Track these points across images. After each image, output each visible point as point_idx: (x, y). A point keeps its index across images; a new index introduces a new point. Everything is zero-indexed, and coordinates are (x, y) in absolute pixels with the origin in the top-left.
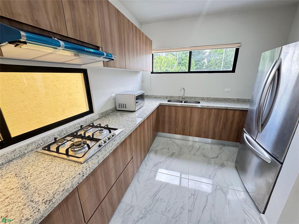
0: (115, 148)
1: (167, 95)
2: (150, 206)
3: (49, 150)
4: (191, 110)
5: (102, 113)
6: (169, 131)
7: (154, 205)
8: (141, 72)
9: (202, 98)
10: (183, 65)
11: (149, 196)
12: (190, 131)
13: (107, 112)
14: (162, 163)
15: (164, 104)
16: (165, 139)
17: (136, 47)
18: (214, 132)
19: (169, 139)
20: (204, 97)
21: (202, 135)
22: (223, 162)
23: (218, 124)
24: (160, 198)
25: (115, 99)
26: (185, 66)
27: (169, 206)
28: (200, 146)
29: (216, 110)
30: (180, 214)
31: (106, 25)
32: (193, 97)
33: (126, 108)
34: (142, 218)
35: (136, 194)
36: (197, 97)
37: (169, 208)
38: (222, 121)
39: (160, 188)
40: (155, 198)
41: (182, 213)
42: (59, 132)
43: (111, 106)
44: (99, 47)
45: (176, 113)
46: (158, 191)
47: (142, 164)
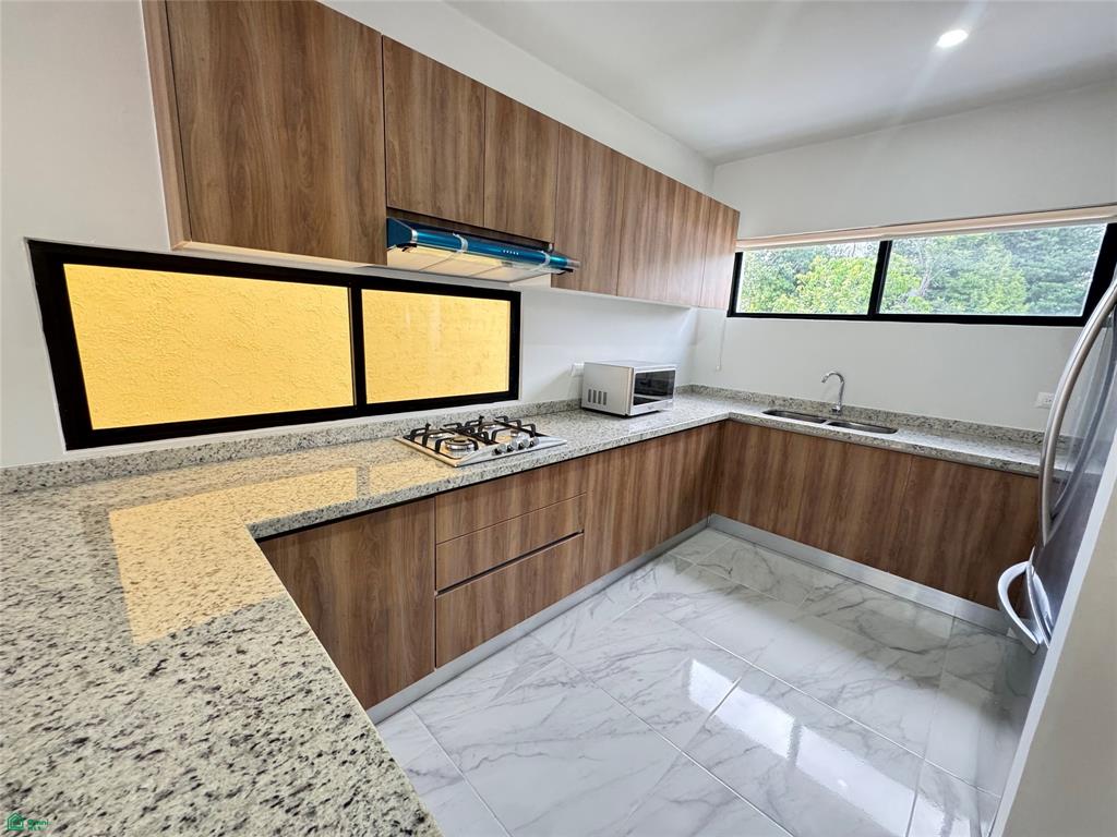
0: (527, 467)
1: (773, 394)
2: (596, 672)
3: (412, 440)
4: (845, 453)
5: (539, 406)
6: (751, 519)
7: (607, 675)
8: (693, 310)
9: (918, 418)
10: (956, 295)
11: (605, 653)
12: (833, 533)
13: (552, 405)
14: (687, 599)
15: (745, 416)
16: (736, 542)
17: (666, 234)
18: (940, 558)
19: (750, 547)
20: (928, 416)
21: (885, 559)
22: (939, 675)
23: (961, 526)
24: (632, 669)
25: (581, 376)
26: (967, 300)
27: (649, 694)
28: (864, 601)
29: (954, 467)
30: (670, 722)
31: (573, 193)
32: (877, 413)
33: (605, 404)
34: (564, 684)
35: (573, 635)
36: (895, 415)
37: (647, 698)
38: (980, 514)
39: (643, 650)
40: (619, 663)
41: (677, 723)
42: (437, 417)
43: (566, 394)
44: (547, 244)
45: (785, 455)
46: (637, 653)
47: (623, 581)
